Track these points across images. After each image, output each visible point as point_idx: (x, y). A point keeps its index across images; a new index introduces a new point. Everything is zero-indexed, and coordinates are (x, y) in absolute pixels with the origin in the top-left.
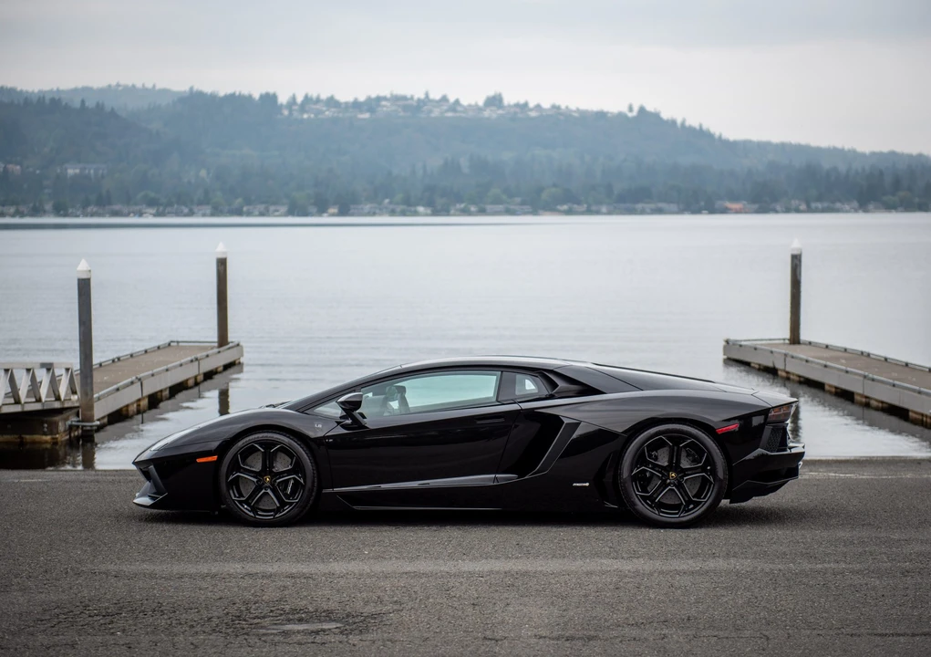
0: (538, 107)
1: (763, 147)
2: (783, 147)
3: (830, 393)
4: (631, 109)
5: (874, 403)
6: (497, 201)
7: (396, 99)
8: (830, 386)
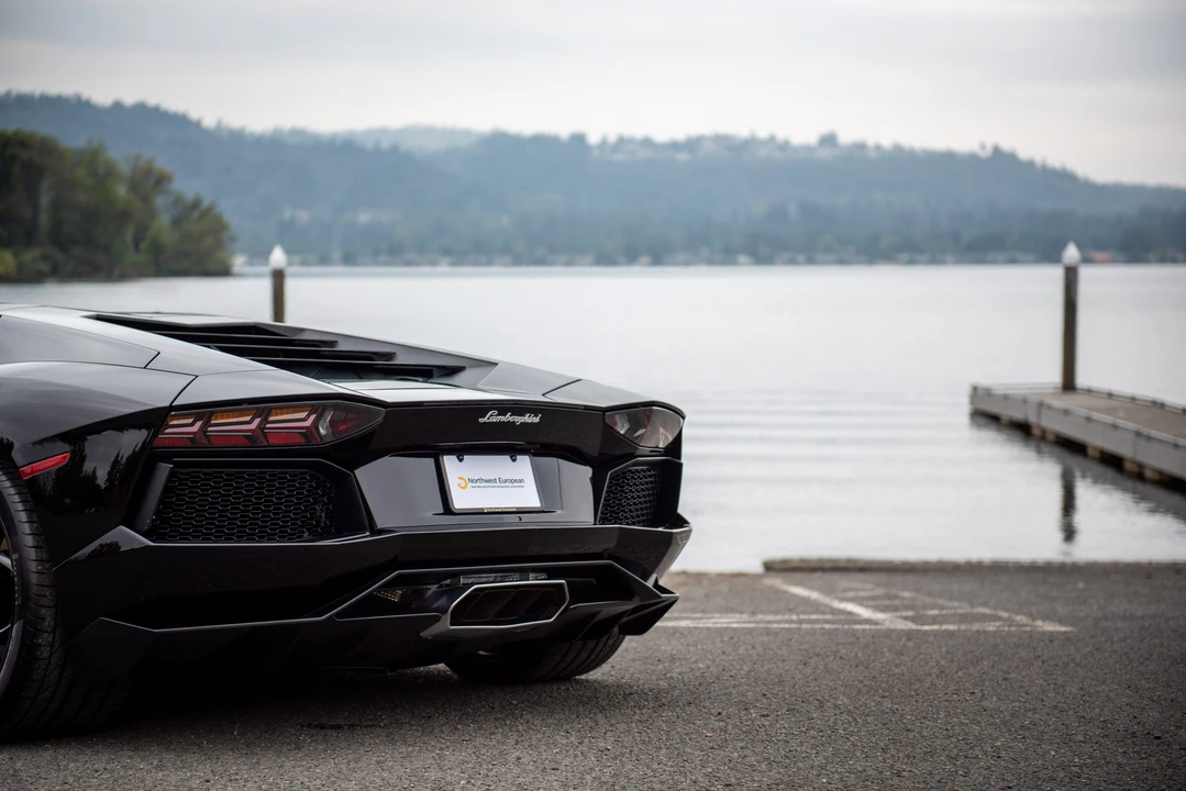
0: (878, 147)
1: (1137, 191)
2: (1161, 192)
3: (1094, 459)
4: (983, 147)
5: (1149, 474)
6: (828, 250)
7: (720, 139)
8: (1095, 448)
